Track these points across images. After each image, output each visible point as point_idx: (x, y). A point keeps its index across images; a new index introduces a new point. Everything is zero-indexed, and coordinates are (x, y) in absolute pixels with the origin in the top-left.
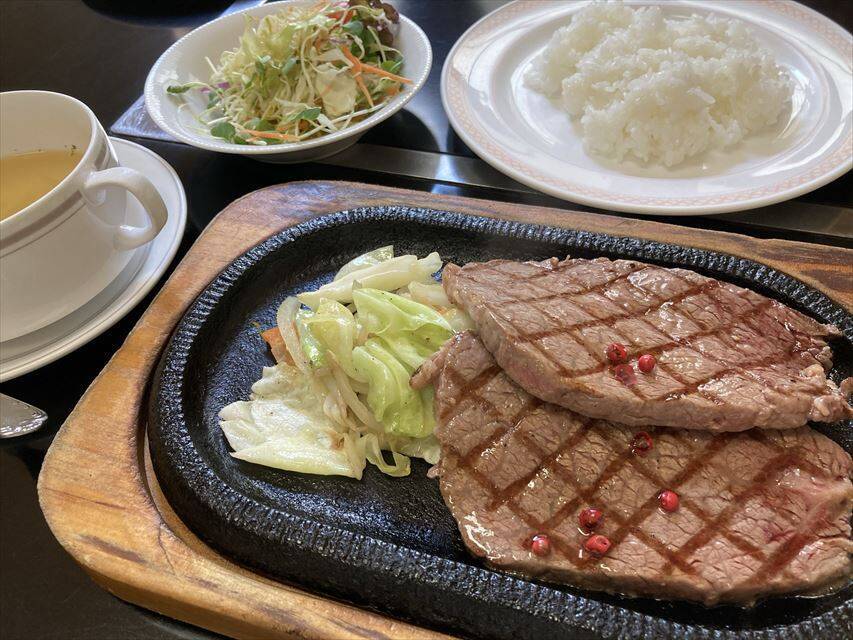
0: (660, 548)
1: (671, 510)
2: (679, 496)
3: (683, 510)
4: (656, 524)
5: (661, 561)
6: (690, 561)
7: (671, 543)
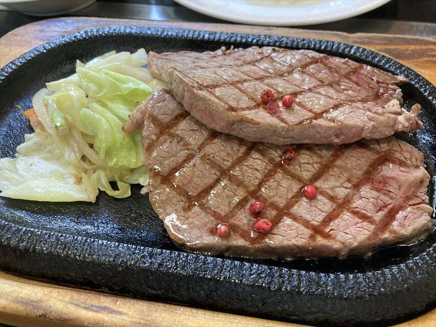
0: (306, 224)
1: (312, 198)
2: (316, 188)
3: (320, 197)
4: (302, 208)
5: (308, 232)
6: (327, 230)
7: (313, 220)
